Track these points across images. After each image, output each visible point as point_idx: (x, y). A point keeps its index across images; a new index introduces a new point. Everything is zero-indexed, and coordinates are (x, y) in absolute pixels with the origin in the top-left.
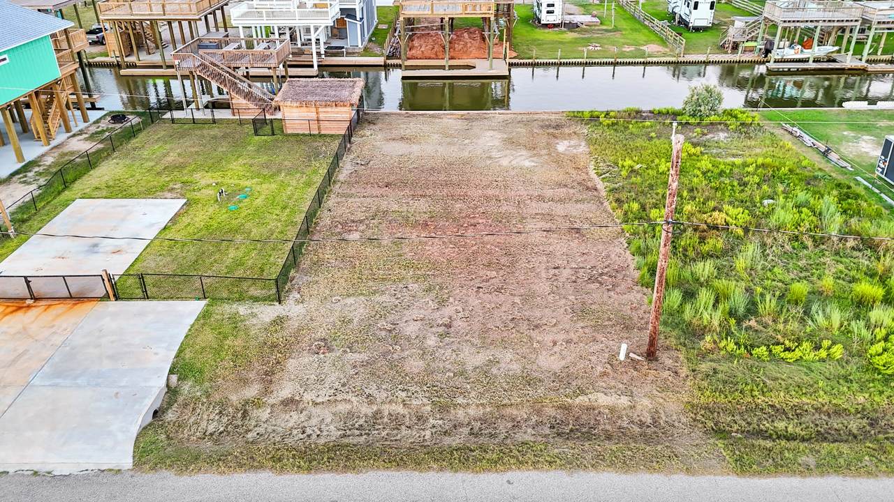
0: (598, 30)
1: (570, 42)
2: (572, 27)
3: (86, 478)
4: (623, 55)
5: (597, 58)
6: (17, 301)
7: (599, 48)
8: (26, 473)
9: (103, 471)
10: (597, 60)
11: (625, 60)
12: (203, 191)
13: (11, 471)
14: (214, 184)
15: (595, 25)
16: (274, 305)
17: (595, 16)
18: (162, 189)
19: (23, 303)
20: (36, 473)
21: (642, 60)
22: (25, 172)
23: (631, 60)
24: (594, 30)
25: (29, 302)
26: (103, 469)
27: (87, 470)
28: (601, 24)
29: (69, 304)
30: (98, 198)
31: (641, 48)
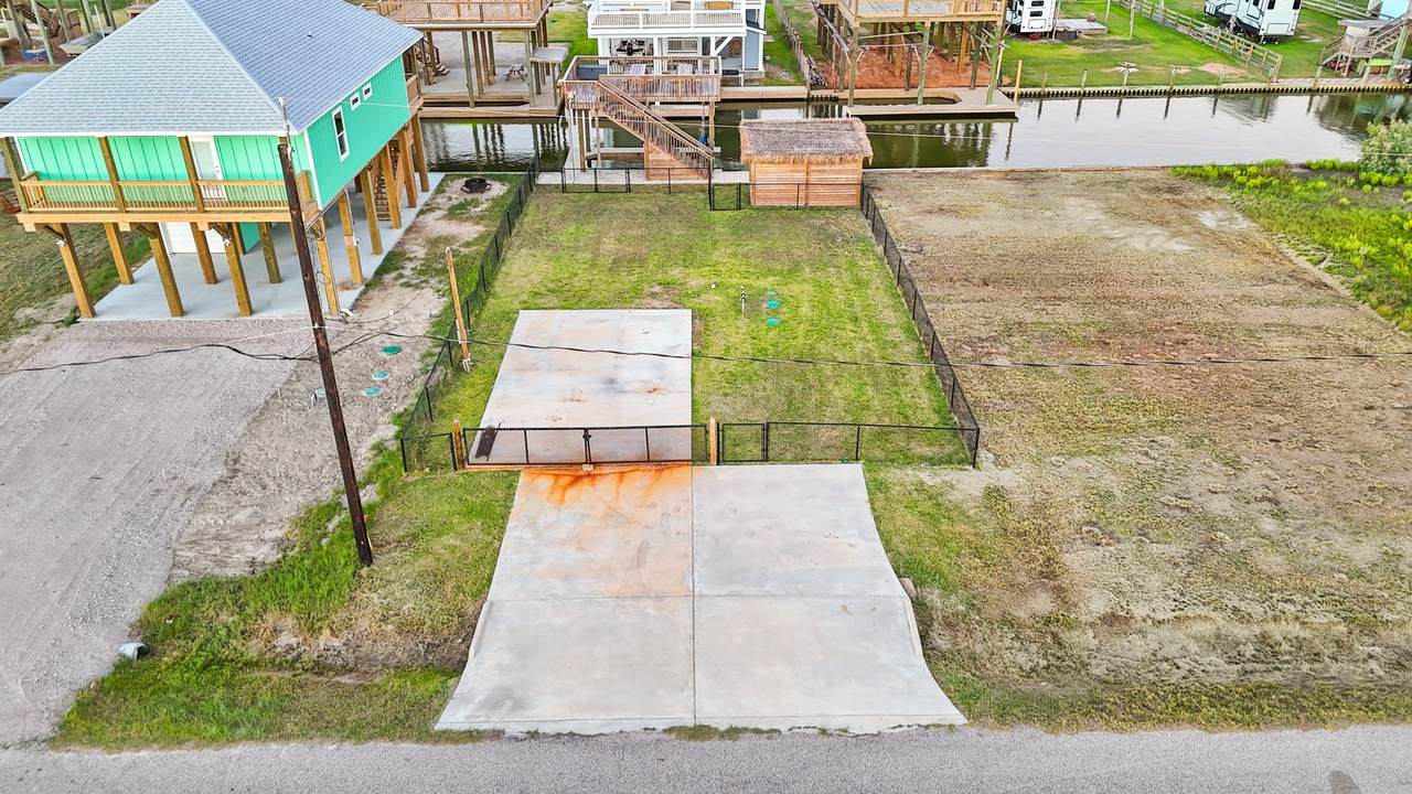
0: (1113, 41)
1: (1081, 61)
2: (1069, 37)
3: (908, 738)
4: (1179, 79)
5: (1142, 85)
6: (565, 467)
7: (1135, 70)
8: (809, 731)
9: (927, 727)
10: (1141, 89)
11: (1186, 88)
12: (703, 296)
13: (783, 728)
14: (713, 286)
15: (1101, 35)
16: (965, 470)
17: (1094, 21)
18: (638, 293)
19: (577, 470)
20: (823, 732)
21: (1213, 87)
22: (398, 269)
23: (1195, 88)
24: (1103, 41)
25: (587, 468)
26: (925, 723)
27: (900, 726)
28: (1109, 32)
29: (650, 470)
30: (551, 308)
31: (1200, 68)
